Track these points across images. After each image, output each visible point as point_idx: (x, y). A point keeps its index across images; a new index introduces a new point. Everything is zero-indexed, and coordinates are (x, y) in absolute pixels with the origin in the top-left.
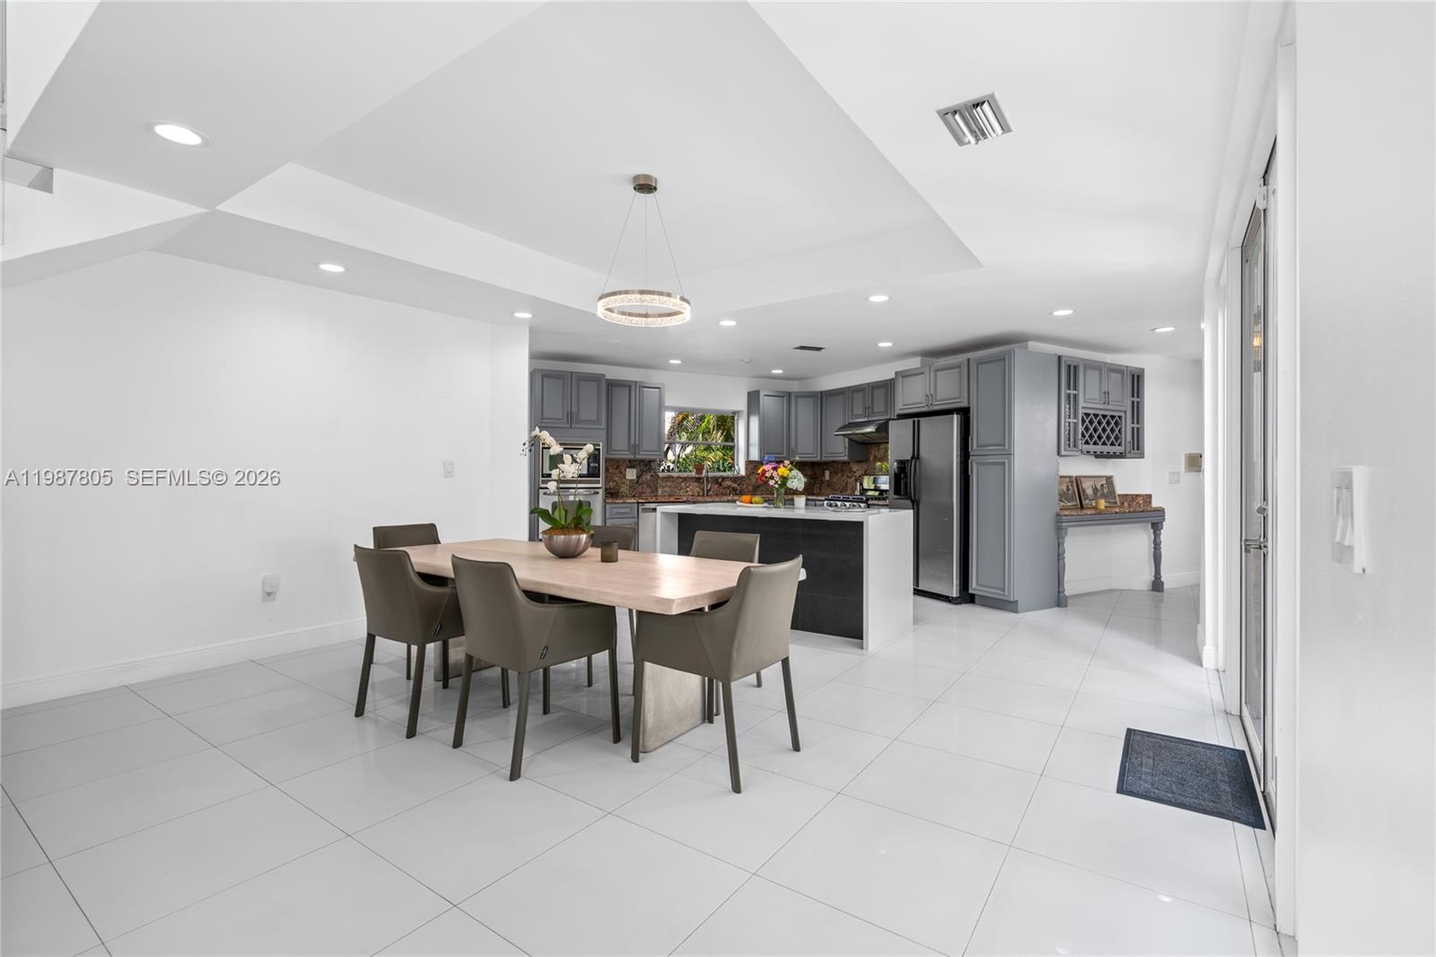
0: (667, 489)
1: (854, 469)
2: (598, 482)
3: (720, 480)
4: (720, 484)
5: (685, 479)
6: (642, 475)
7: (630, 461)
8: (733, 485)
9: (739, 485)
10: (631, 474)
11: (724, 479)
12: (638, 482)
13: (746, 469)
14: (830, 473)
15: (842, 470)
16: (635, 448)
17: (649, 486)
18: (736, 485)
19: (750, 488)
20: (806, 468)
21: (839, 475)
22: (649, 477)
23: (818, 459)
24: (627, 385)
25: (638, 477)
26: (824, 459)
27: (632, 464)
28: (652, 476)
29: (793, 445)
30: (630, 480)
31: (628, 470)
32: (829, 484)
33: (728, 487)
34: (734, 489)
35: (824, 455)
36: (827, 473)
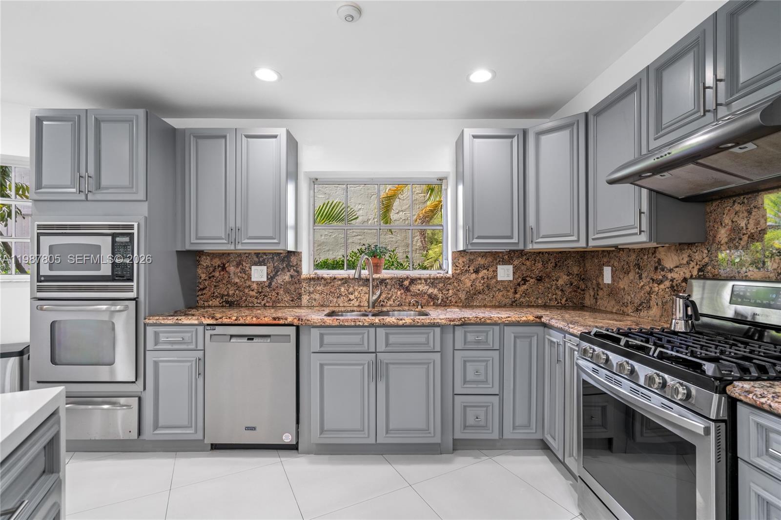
0: (317, 296)
1: (669, 263)
2: (130, 289)
3: (406, 283)
4: (407, 289)
5: (345, 281)
6: (276, 274)
7: (257, 254)
8: (430, 291)
9: (439, 290)
10: (259, 274)
11: (413, 281)
12: (270, 284)
13: (455, 265)
14: (613, 273)
15: (638, 266)
16: (233, 233)
17: (287, 291)
18: (436, 291)
19: (463, 296)
20: (570, 262)
21: (631, 275)
22: (287, 278)
23: (582, 244)
24: (219, 136)
25: (271, 278)
26: (592, 243)
27: (260, 258)
28: (292, 276)
29: (531, 221)
30: (258, 283)
31: (253, 268)
32: (613, 292)
33: (422, 294)
34: (432, 298)
35: (591, 236)
36: (607, 272)
